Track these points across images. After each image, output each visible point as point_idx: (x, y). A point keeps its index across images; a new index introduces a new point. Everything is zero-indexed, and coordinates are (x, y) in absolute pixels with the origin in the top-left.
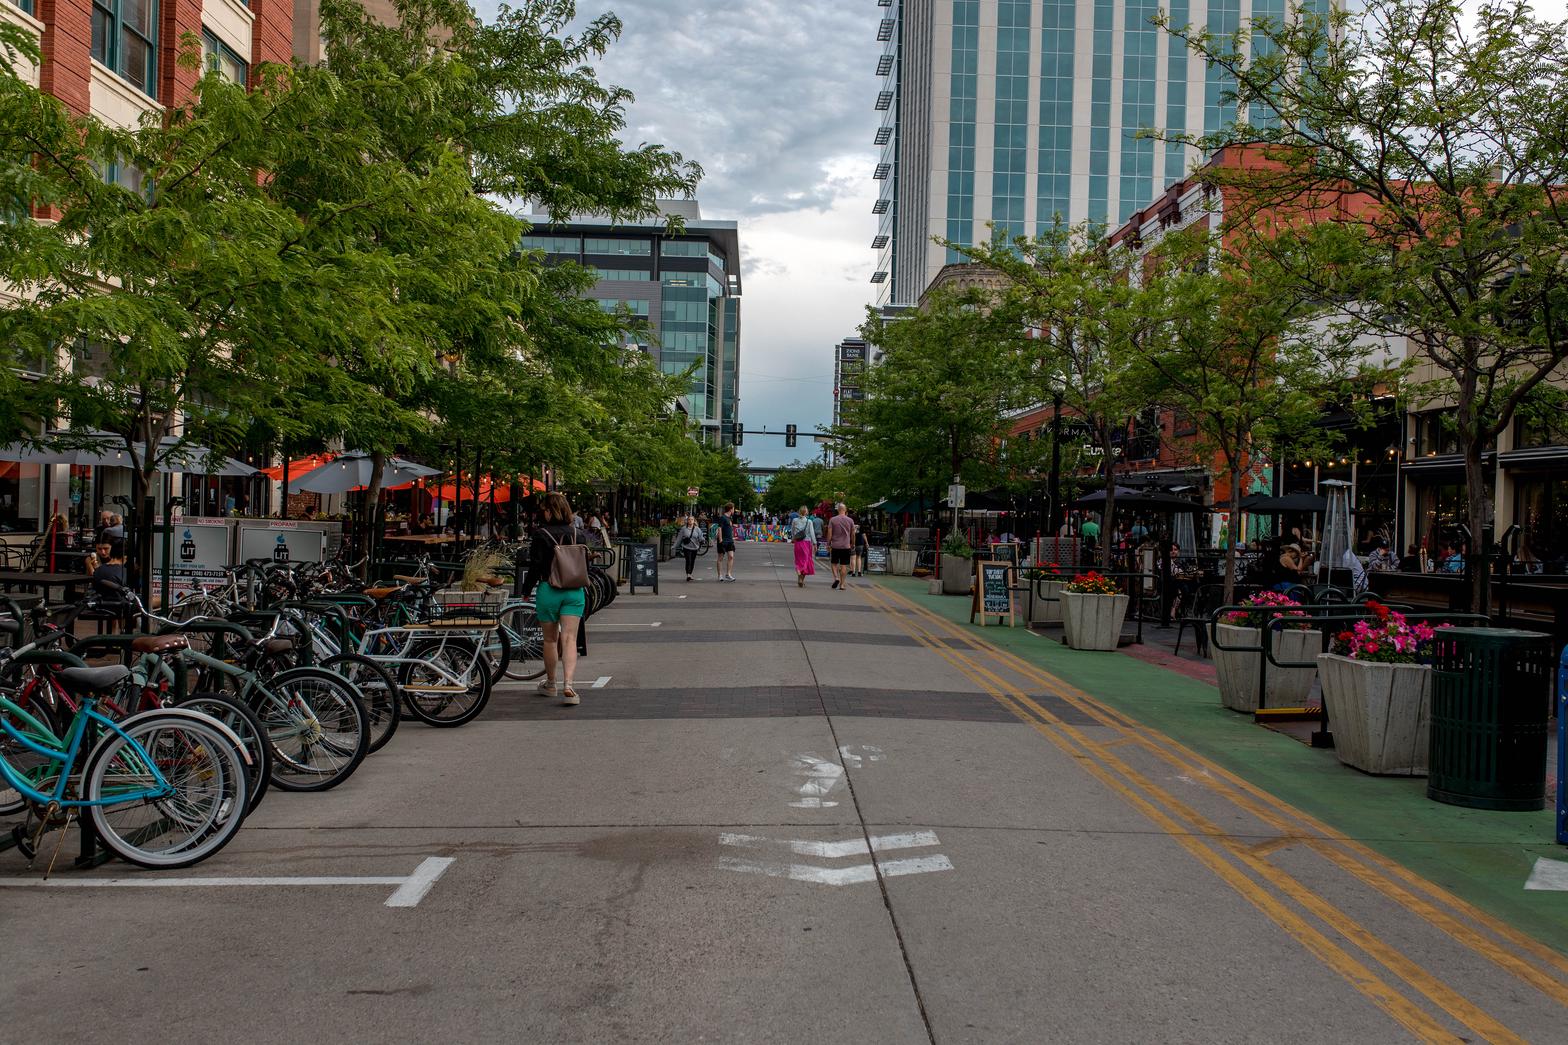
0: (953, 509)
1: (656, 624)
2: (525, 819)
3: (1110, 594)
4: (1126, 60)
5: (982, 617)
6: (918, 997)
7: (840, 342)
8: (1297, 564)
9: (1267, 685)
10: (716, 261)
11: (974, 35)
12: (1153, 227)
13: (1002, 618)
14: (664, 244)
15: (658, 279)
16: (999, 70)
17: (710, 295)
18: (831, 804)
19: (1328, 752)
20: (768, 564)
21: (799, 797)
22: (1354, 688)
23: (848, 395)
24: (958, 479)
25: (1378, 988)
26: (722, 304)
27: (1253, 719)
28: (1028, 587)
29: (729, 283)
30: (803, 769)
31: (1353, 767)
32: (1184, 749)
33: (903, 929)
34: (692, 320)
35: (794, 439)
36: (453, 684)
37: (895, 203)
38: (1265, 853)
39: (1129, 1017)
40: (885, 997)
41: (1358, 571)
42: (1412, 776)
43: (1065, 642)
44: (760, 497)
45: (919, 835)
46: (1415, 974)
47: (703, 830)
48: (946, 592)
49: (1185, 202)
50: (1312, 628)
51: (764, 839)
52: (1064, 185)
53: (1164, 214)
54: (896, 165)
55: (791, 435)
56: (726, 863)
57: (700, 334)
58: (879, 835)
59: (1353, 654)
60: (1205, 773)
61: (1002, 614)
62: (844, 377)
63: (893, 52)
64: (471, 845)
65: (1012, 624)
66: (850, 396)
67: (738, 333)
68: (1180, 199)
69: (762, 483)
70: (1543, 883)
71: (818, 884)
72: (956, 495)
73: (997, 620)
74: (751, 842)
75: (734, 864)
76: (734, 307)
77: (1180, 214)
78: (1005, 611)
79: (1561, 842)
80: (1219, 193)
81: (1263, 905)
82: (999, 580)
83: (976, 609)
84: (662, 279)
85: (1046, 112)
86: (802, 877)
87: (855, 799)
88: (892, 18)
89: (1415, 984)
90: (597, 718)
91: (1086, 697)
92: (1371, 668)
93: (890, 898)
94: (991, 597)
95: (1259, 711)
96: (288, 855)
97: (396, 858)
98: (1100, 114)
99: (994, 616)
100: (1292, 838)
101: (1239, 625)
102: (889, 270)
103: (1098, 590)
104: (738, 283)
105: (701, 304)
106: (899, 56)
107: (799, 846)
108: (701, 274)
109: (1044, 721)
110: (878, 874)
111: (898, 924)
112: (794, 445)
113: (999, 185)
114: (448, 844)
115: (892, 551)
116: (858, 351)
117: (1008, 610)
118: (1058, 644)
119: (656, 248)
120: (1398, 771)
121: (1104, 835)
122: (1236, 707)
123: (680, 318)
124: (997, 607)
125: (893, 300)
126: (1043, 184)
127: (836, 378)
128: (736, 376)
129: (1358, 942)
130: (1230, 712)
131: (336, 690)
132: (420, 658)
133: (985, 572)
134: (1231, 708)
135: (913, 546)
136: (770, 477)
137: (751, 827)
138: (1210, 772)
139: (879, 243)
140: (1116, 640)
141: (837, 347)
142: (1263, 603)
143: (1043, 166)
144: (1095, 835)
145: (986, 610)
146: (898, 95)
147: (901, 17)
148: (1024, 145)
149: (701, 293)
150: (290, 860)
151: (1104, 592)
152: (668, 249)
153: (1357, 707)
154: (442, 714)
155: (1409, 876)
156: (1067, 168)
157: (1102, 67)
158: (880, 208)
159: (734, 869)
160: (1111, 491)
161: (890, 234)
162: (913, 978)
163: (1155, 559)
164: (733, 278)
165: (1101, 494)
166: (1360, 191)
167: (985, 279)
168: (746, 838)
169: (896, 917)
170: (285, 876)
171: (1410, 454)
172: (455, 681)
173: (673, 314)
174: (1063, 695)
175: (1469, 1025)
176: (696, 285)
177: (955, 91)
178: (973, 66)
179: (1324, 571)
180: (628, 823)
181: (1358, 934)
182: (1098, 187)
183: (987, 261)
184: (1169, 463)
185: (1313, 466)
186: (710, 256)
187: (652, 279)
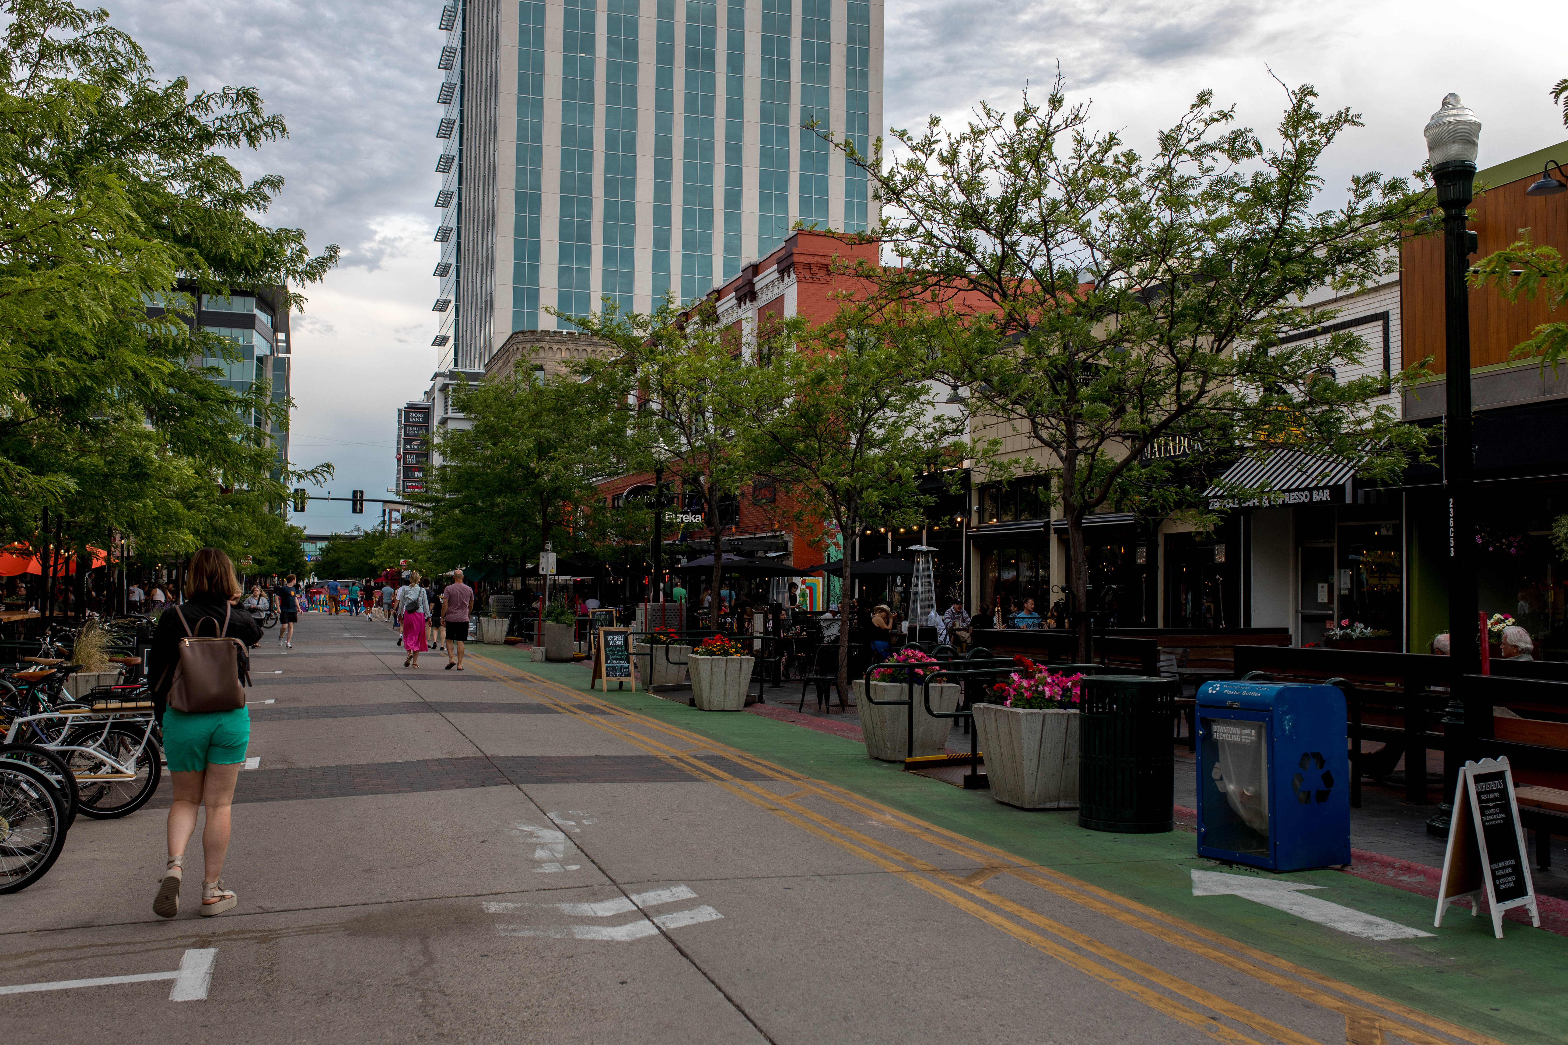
0: (545, 576)
1: (271, 702)
2: (267, 904)
3: (737, 656)
4: (686, 142)
5: (604, 682)
6: (761, 1031)
7: (403, 406)
8: (887, 624)
9: (914, 734)
10: (264, 318)
11: (538, 106)
12: (729, 304)
13: (621, 683)
14: (205, 298)
16: (564, 142)
17: (257, 352)
18: (574, 868)
19: (979, 792)
20: (348, 635)
21: (539, 863)
22: (1010, 733)
23: (411, 460)
24: (549, 546)
25: (1126, 985)
26: (270, 363)
27: (903, 767)
28: (649, 651)
29: (277, 341)
30: (524, 837)
31: (1008, 805)
32: (856, 796)
33: (711, 974)
34: (237, 378)
35: (361, 505)
36: (118, 772)
37: (458, 267)
38: (978, 883)
39: (948, 1028)
40: (731, 1034)
41: (941, 628)
42: (1058, 809)
43: (692, 703)
44: (310, 565)
45: (674, 890)
46: (1150, 971)
47: (461, 902)
48: (549, 659)
49: (760, 283)
50: (948, 682)
51: (527, 905)
52: (628, 257)
53: (741, 293)
54: (459, 228)
55: (358, 501)
56: (505, 930)
58: (638, 892)
59: (1008, 702)
60: (889, 817)
61: (622, 679)
62: (407, 441)
63: (455, 115)
64: (224, 934)
65: (634, 688)
66: (413, 461)
68: (756, 279)
69: (312, 551)
70: (1205, 890)
71: (608, 942)
72: (548, 562)
73: (617, 685)
74: (517, 909)
75: (514, 930)
76: (283, 366)
77: (755, 293)
78: (626, 676)
79: (1201, 855)
80: (793, 276)
81: (1001, 926)
82: (620, 646)
83: (597, 674)
85: (610, 186)
86: (589, 937)
87: (593, 861)
88: (454, 81)
89: (1153, 979)
90: (272, 799)
91: (744, 754)
92: (1026, 714)
93: (683, 947)
94: (612, 663)
95: (908, 760)
96: (21, 961)
97: (150, 954)
98: (662, 192)
99: (615, 681)
100: (993, 869)
101: (884, 681)
102: (451, 333)
103: (726, 653)
104: (287, 341)
105: (248, 361)
106: (462, 120)
107: (566, 908)
108: (247, 331)
109: (722, 780)
110: (658, 927)
111: (706, 970)
112: (361, 511)
113: (564, 253)
114: (197, 935)
115: (483, 619)
116: (422, 415)
117: (629, 675)
118: (685, 706)
119: (196, 301)
120: (1048, 805)
121: (836, 877)
122: (883, 757)
124: (618, 672)
125: (456, 365)
126: (608, 256)
127: (399, 442)
129: (1093, 950)
130: (878, 762)
131: (27, 782)
132: (79, 745)
133: (605, 639)
134: (877, 759)
135: (502, 614)
136: (320, 545)
137: (509, 895)
138: (892, 816)
139: (441, 306)
140: (743, 700)
141: (400, 410)
142: (905, 660)
143: (608, 238)
144: (829, 878)
145: (608, 675)
146: (461, 159)
147: (462, 82)
148: (589, 216)
149: (249, 350)
150: (28, 965)
151: (731, 655)
152: (210, 304)
153: (1013, 750)
154: (99, 804)
155: (1103, 893)
156: (631, 241)
157: (663, 147)
158: (442, 271)
159: (516, 934)
160: (718, 557)
161: (453, 298)
162: (746, 1015)
163: (766, 621)
164: (281, 336)
165: (707, 560)
166: (975, 289)
167: (555, 347)
168: (510, 905)
169: (698, 964)
170: (34, 982)
171: (975, 521)
172: (120, 768)
174: (724, 754)
175: (1211, 1007)
176: (241, 342)
177: (520, 159)
178: (538, 136)
179: (912, 629)
180: (379, 900)
181: (1089, 943)
182: (661, 262)
183: (596, 333)
184: (749, 529)
185: (886, 533)
186: (257, 312)
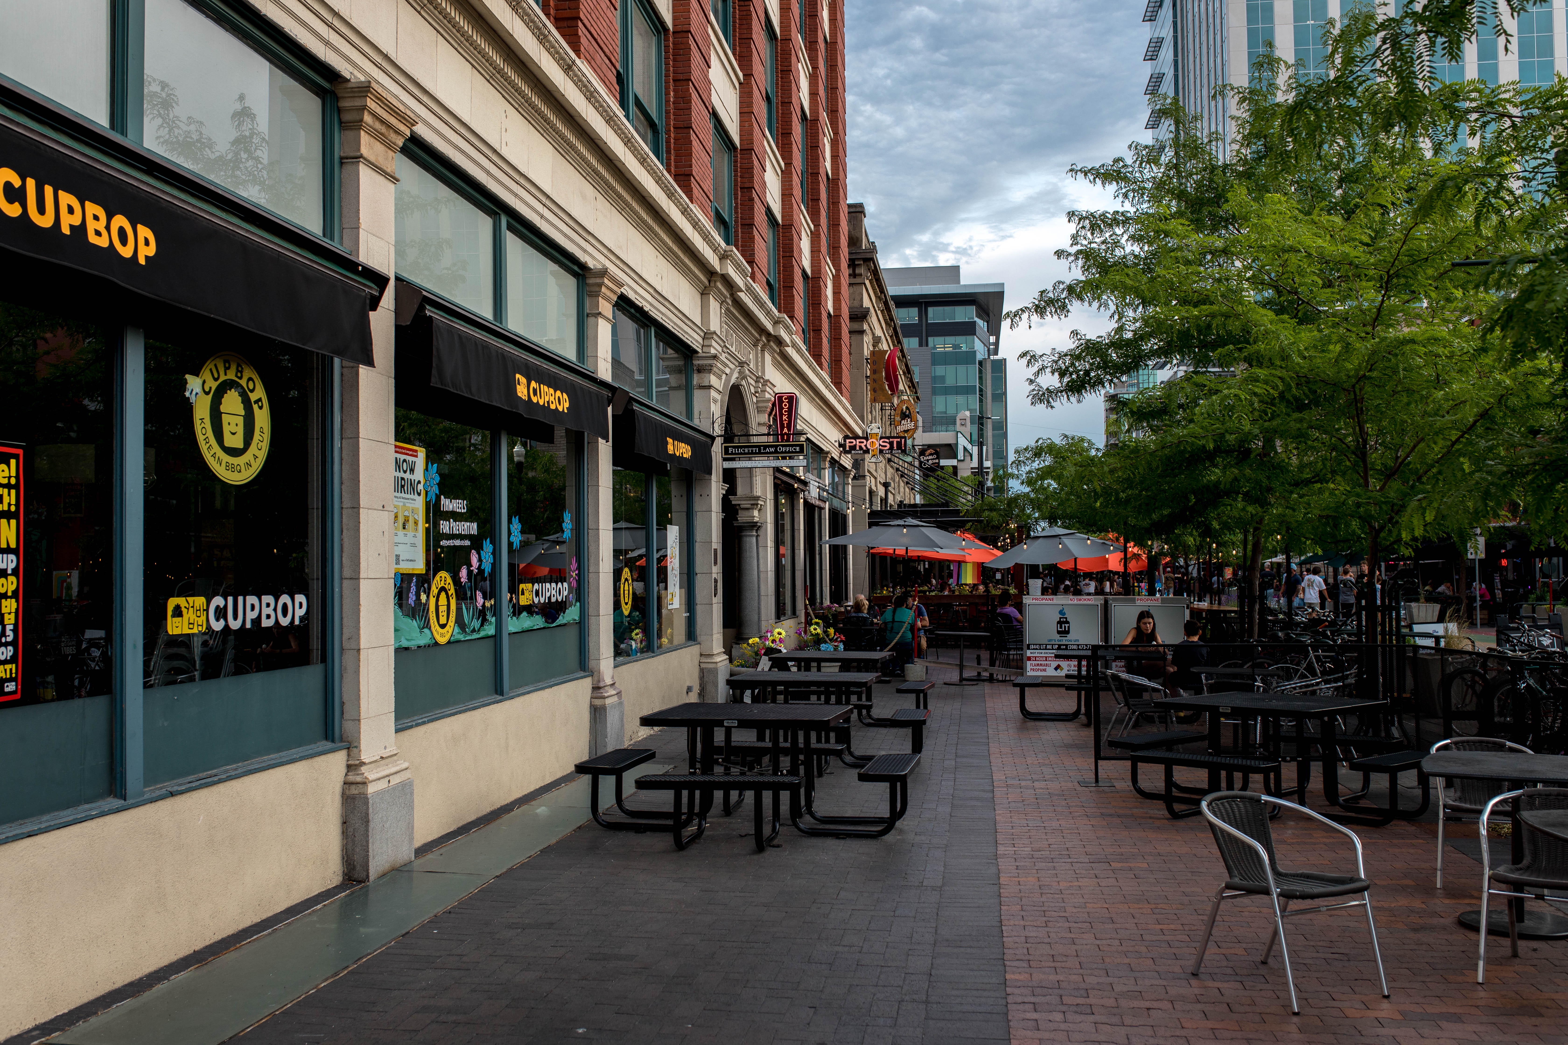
10: (981, 324)
14: (931, 310)
15: (927, 345)
17: (979, 357)
26: (988, 367)
29: (991, 344)
34: (962, 383)
57: (970, 397)
67: (1005, 393)
76: (1000, 368)
84: (931, 344)
104: (998, 343)
105: (970, 367)
108: (969, 338)
119: (923, 314)
123: (950, 382)
128: (1005, 435)
149: (971, 355)
152: (936, 315)
164: (993, 340)
173: (943, 378)
176: (964, 349)
186: (976, 319)
187: (921, 345)
